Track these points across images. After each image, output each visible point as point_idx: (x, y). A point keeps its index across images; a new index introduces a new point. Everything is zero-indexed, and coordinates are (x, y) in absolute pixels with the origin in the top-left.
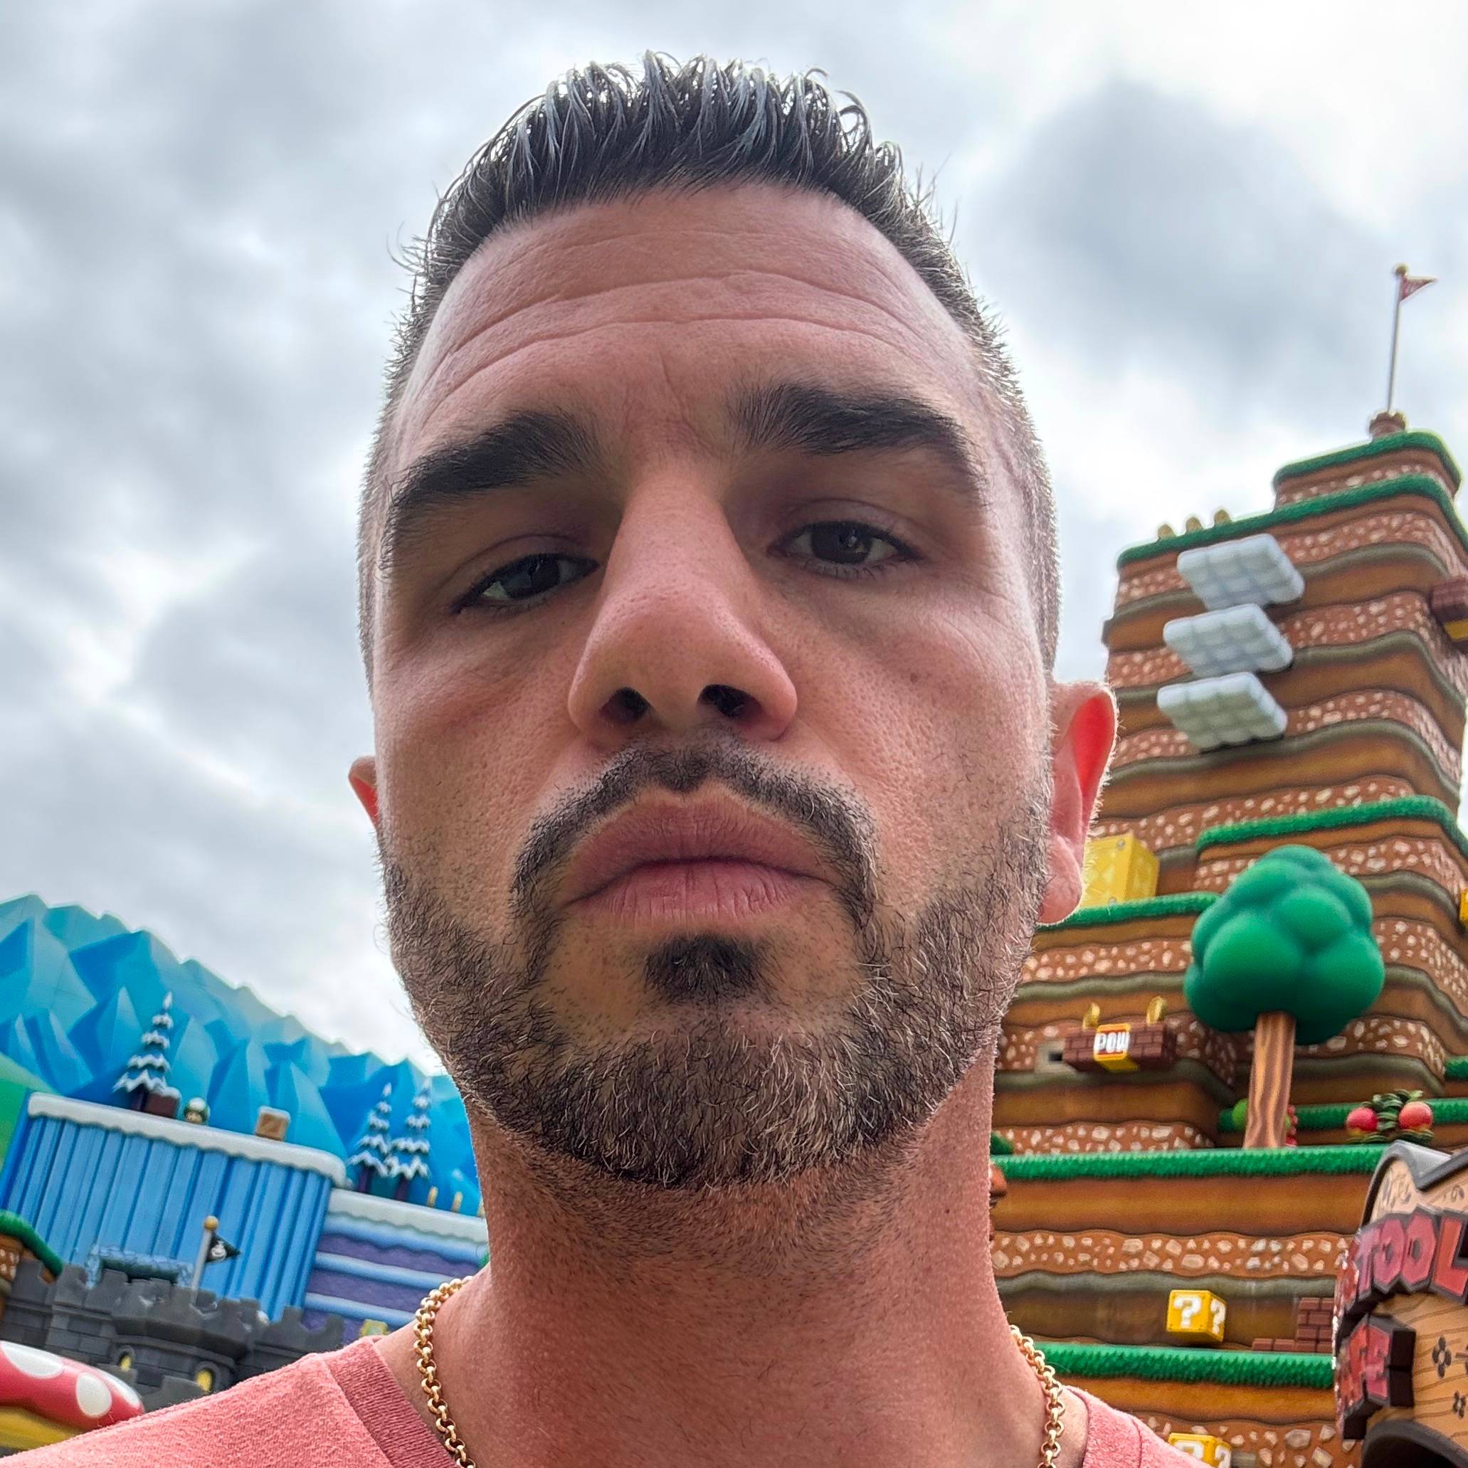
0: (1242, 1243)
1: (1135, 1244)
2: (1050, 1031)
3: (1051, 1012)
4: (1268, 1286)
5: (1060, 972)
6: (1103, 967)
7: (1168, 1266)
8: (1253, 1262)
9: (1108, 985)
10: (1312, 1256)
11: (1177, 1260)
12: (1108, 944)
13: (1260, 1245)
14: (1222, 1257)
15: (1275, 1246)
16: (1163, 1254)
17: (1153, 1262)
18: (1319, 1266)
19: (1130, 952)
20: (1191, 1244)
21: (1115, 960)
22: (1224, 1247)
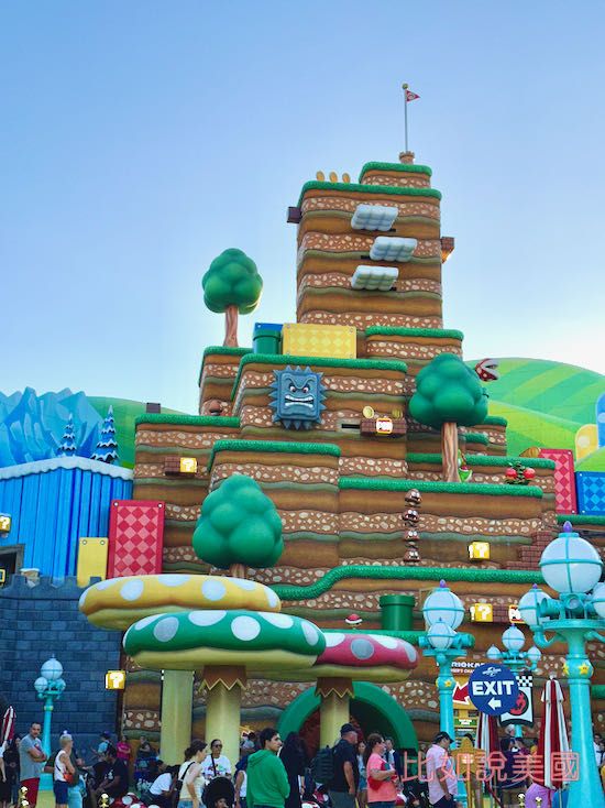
0: (486, 522)
1: (442, 521)
2: (340, 414)
3: (340, 405)
4: (498, 538)
5: (342, 387)
6: (361, 387)
7: (458, 530)
8: (491, 529)
9: (365, 396)
10: (513, 527)
11: (461, 527)
12: (363, 378)
13: (493, 523)
14: (478, 526)
15: (498, 523)
16: (455, 525)
17: (452, 528)
18: (516, 531)
19: (373, 383)
20: (466, 521)
21: (366, 385)
22: (479, 522)
